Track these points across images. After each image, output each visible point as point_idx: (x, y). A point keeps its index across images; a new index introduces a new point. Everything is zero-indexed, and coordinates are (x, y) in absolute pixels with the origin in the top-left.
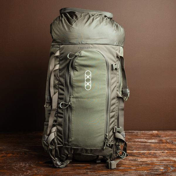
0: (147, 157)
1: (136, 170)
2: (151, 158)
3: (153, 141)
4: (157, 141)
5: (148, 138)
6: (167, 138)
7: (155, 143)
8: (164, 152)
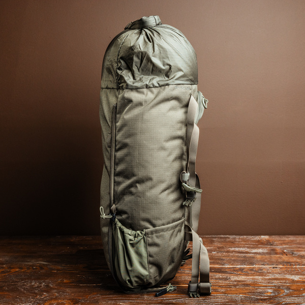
0: (247, 275)
1: (225, 293)
2: (254, 276)
3: (260, 251)
4: (267, 251)
5: (252, 246)
6: (284, 246)
7: (263, 253)
8: (276, 267)
